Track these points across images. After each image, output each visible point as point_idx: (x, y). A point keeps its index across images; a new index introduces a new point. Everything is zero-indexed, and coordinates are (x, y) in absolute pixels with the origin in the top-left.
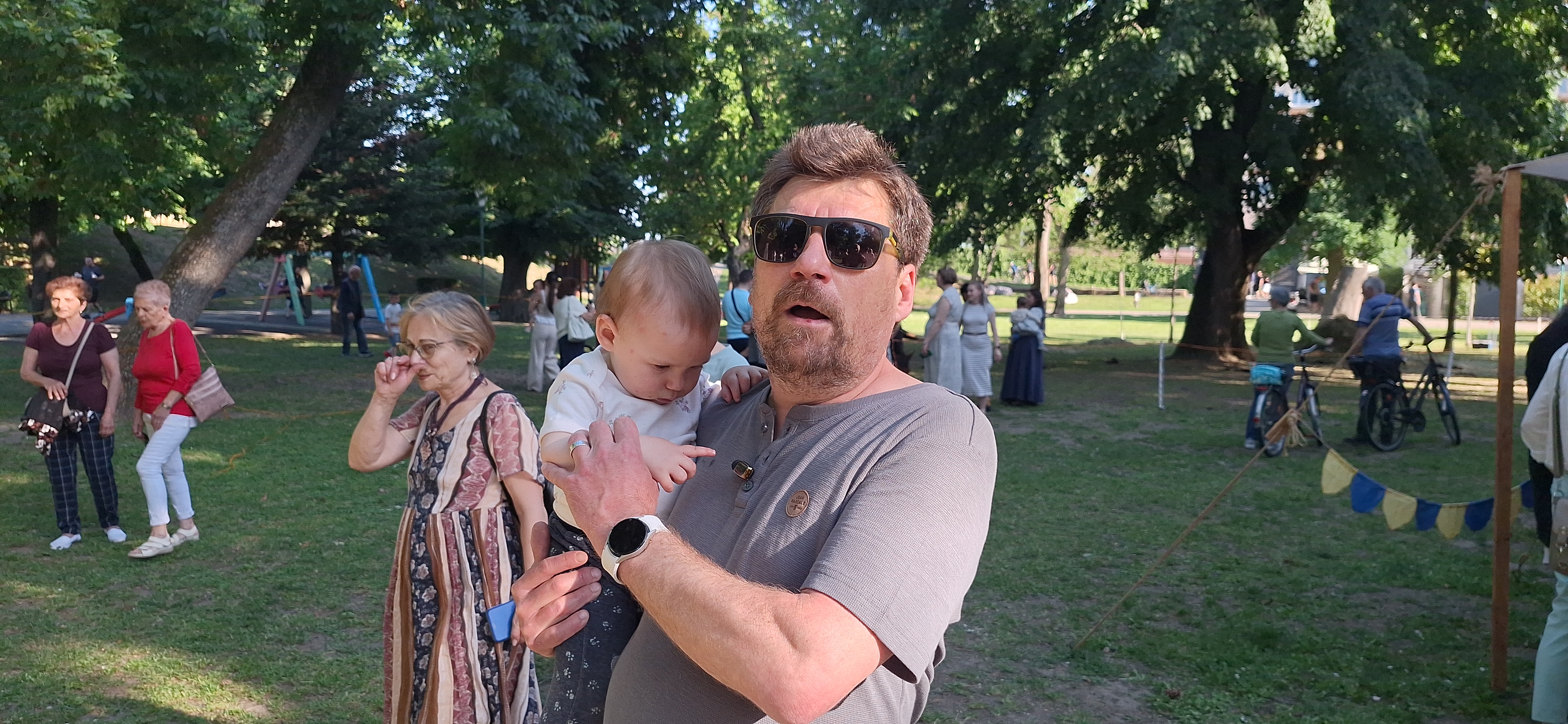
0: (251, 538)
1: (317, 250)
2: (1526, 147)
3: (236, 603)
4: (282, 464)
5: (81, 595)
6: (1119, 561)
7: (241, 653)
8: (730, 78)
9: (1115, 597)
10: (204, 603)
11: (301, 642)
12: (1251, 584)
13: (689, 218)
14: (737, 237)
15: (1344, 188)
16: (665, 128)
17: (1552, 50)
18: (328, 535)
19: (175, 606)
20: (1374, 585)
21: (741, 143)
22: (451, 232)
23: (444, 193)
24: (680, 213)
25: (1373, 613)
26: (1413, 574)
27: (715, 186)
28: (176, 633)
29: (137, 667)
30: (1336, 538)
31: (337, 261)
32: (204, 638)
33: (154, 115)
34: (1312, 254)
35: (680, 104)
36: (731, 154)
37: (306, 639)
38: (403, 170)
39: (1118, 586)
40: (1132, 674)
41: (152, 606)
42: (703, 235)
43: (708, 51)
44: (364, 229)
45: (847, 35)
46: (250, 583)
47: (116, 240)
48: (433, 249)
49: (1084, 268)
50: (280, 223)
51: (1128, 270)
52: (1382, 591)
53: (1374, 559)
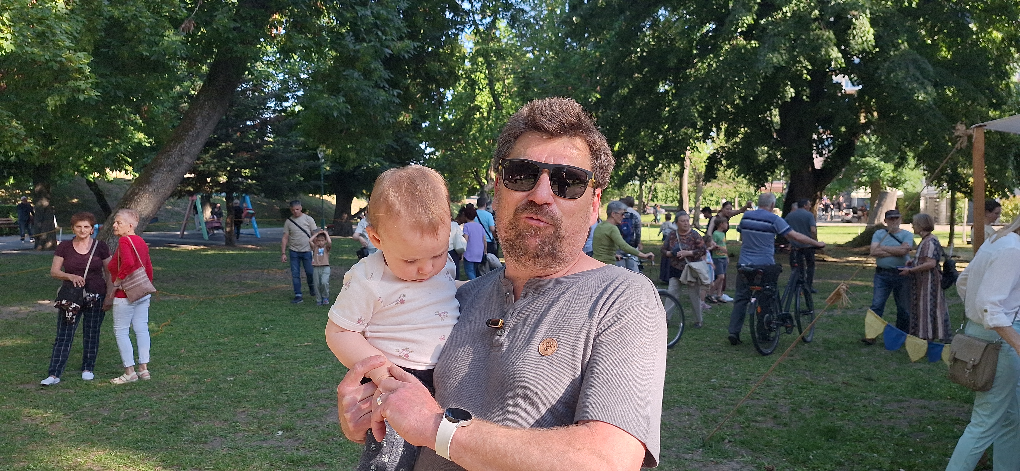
0: (174, 377)
1: (217, 192)
2: (998, 113)
3: (164, 418)
4: (194, 329)
5: (65, 415)
6: (735, 385)
7: (167, 449)
8: (481, 77)
9: (732, 407)
10: (144, 419)
11: (206, 443)
12: (821, 398)
13: (455, 168)
14: (486, 179)
15: (880, 141)
16: (440, 110)
17: (1013, 50)
18: (223, 374)
19: (125, 420)
20: (901, 397)
21: (488, 119)
22: (302, 179)
23: (298, 154)
24: (449, 164)
25: (900, 416)
26: (927, 390)
27: (472, 147)
28: (126, 437)
29: (101, 460)
30: (876, 368)
31: (229, 199)
32: (144, 441)
33: (113, 107)
34: (860, 184)
35: (449, 95)
36: (482, 126)
37: (209, 441)
38: (271, 140)
39: (734, 400)
40: (743, 457)
41: (111, 421)
42: (464, 178)
43: (467, 61)
44: (247, 178)
45: (555, 49)
46: (173, 405)
47: (88, 188)
48: (291, 190)
49: (712, 195)
50: (193, 175)
51: (740, 197)
52: (906, 401)
53: (901, 381)
